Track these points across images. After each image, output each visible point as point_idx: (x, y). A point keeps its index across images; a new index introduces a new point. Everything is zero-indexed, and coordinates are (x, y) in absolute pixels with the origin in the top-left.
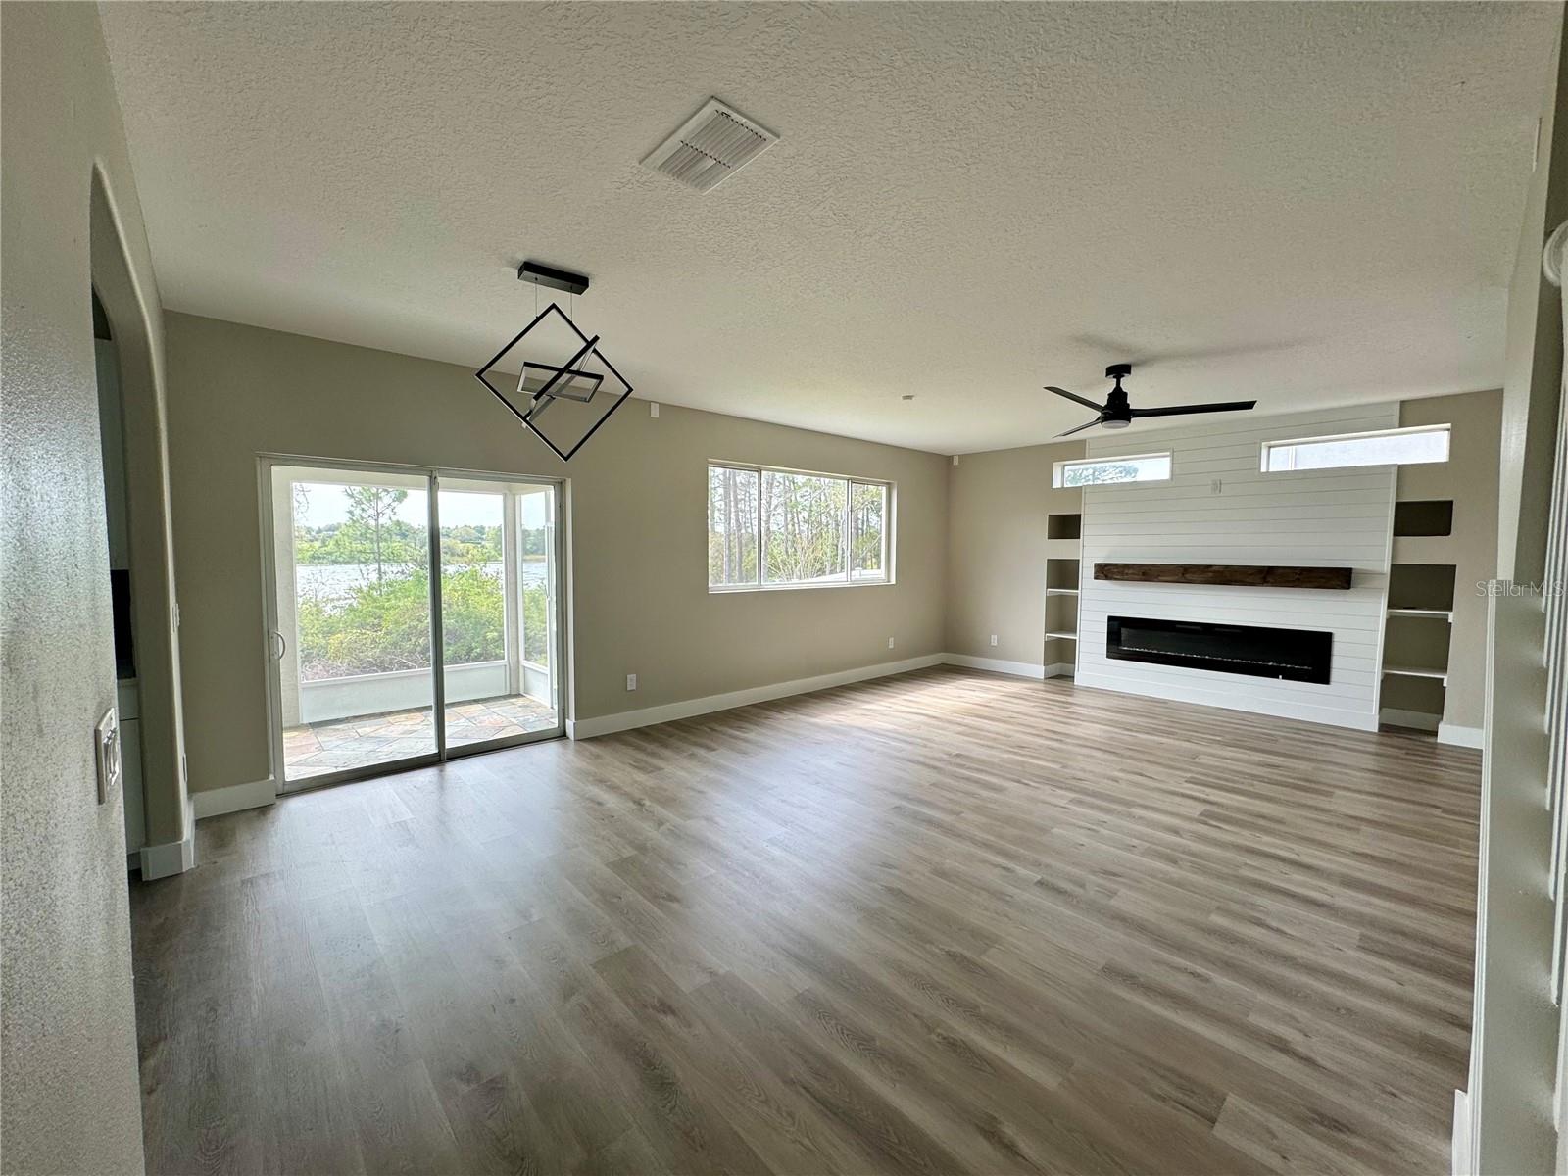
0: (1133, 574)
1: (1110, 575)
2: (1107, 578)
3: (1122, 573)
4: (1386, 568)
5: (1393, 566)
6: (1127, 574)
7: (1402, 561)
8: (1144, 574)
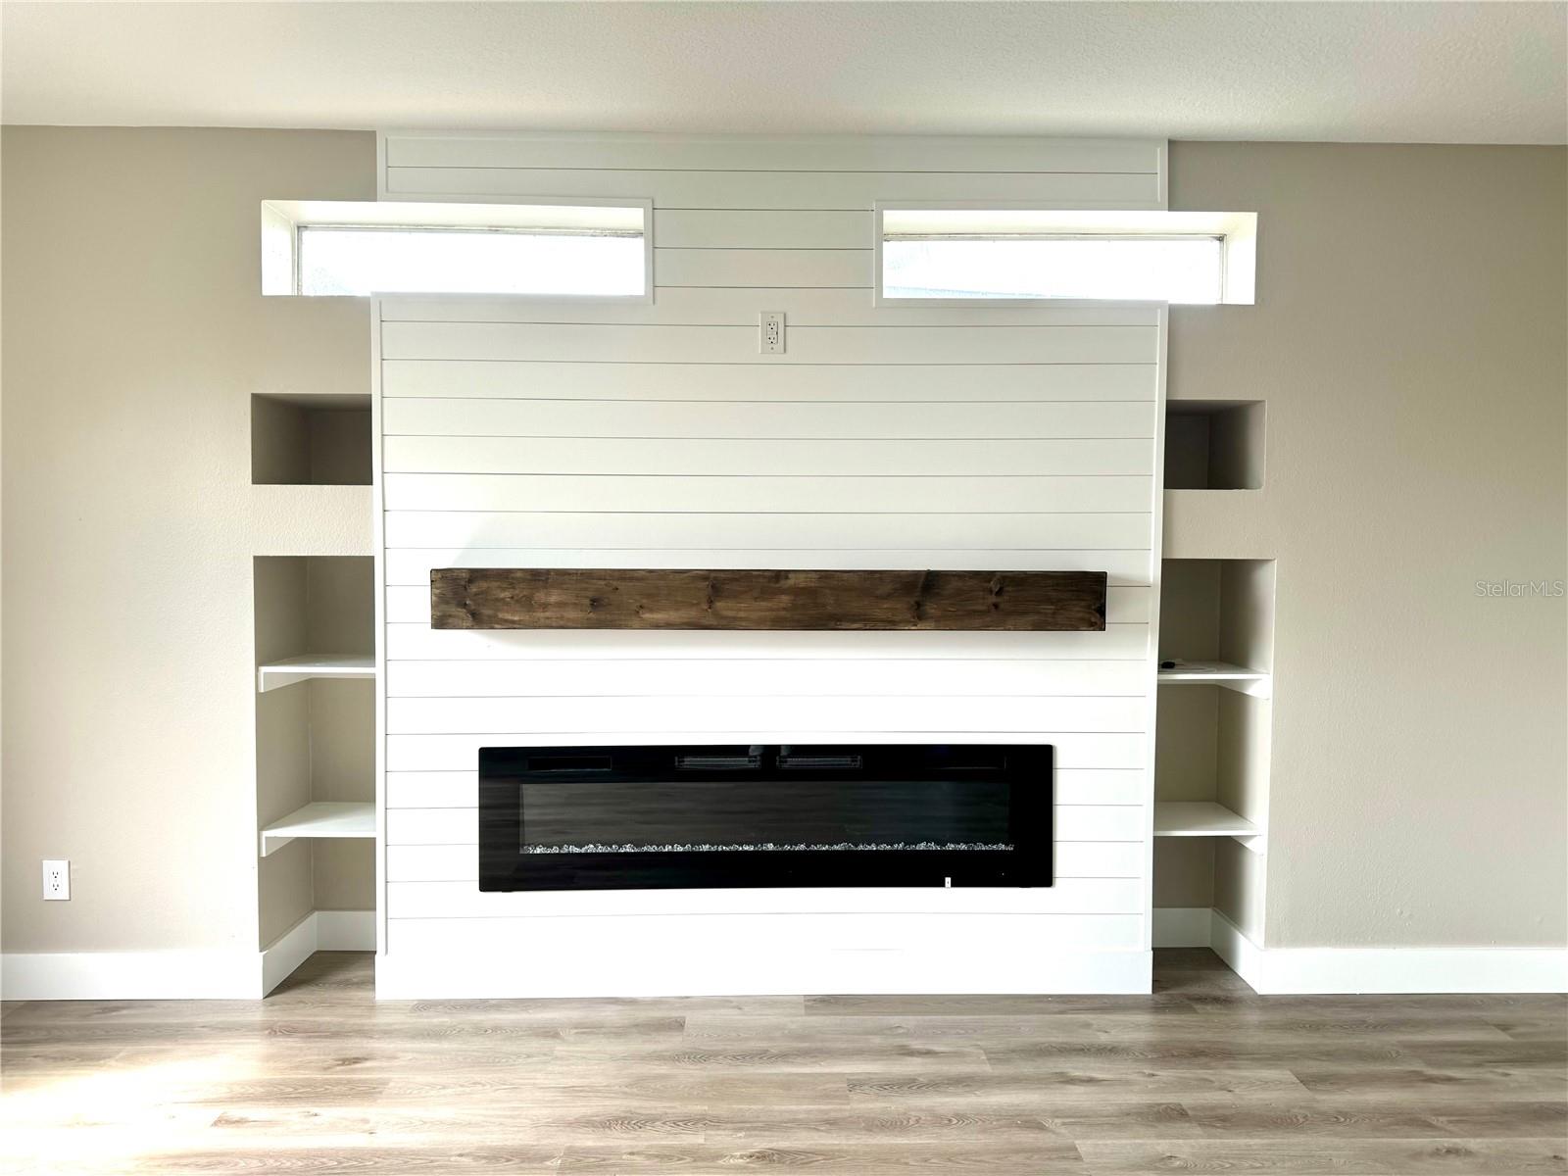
0: (561, 605)
1: (487, 612)
2: (479, 620)
3: (527, 603)
4: (1153, 573)
5: (1168, 564)
6: (545, 606)
7: (1185, 552)
8: (595, 603)
